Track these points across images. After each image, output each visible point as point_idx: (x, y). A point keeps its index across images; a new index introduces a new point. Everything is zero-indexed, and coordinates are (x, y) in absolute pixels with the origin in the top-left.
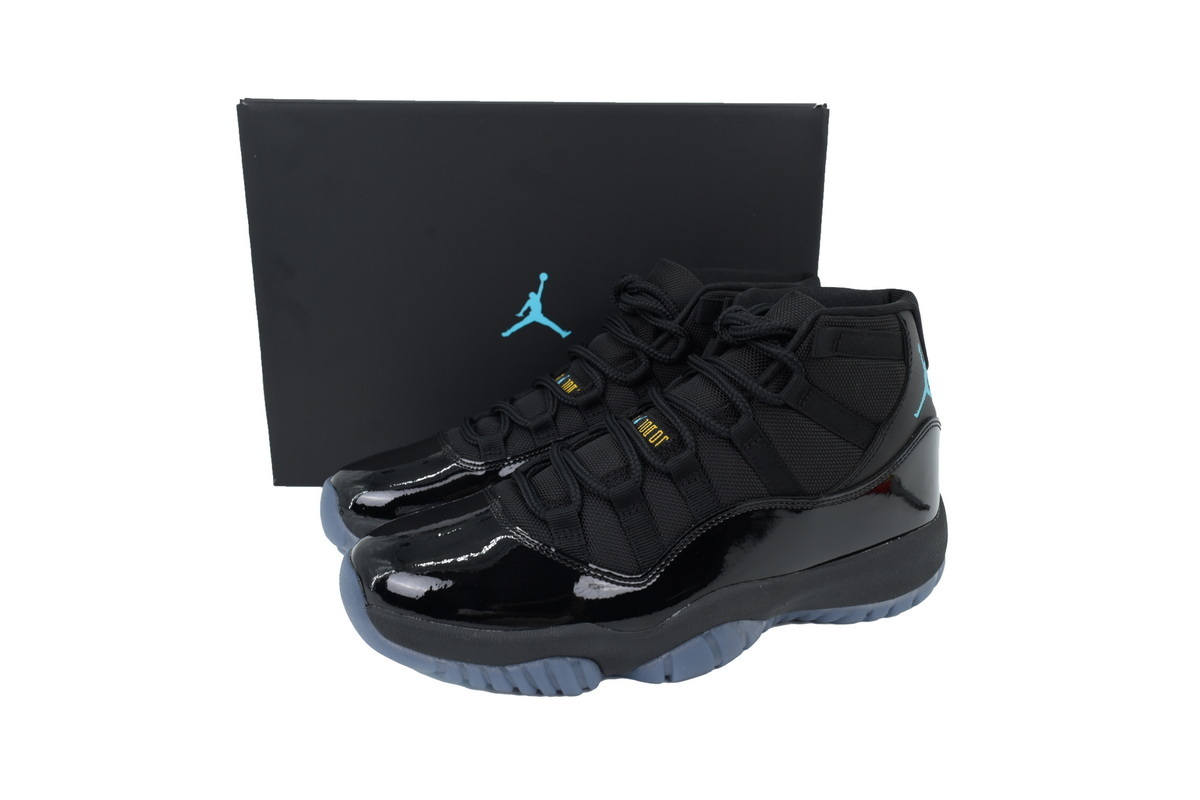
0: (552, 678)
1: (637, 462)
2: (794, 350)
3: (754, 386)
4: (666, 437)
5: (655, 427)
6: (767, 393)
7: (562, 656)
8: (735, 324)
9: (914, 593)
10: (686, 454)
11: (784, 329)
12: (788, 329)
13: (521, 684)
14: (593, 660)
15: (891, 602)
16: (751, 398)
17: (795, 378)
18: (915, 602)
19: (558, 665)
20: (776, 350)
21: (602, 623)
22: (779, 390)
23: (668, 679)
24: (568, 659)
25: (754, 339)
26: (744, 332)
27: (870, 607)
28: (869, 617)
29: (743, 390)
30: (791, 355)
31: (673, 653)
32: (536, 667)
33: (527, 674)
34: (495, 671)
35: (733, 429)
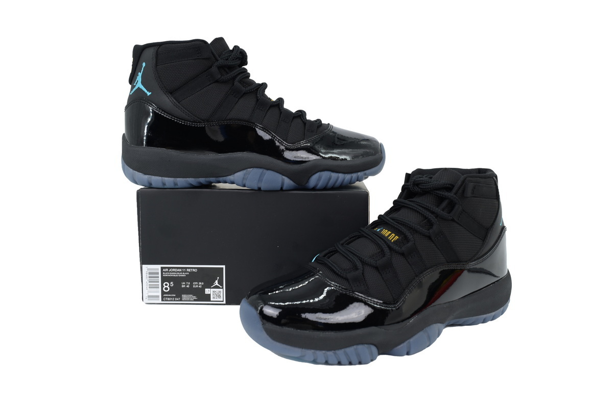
0: (358, 355)
1: (387, 249)
2: (456, 194)
3: (438, 210)
4: (397, 237)
5: (390, 232)
6: (445, 214)
7: (362, 344)
8: (422, 183)
9: (502, 309)
10: (409, 244)
11: (449, 184)
12: (451, 185)
13: (343, 359)
14: (375, 345)
15: (493, 314)
16: (437, 216)
17: (457, 207)
18: (502, 313)
19: (361, 348)
20: (446, 194)
21: (380, 327)
22: (450, 212)
23: (408, 354)
24: (366, 345)
25: (435, 190)
26: (427, 187)
27: (484, 316)
28: (484, 321)
29: (433, 213)
30: (455, 196)
31: (412, 340)
32: (351, 350)
33: (346, 354)
34: (330, 353)
35: (431, 231)
